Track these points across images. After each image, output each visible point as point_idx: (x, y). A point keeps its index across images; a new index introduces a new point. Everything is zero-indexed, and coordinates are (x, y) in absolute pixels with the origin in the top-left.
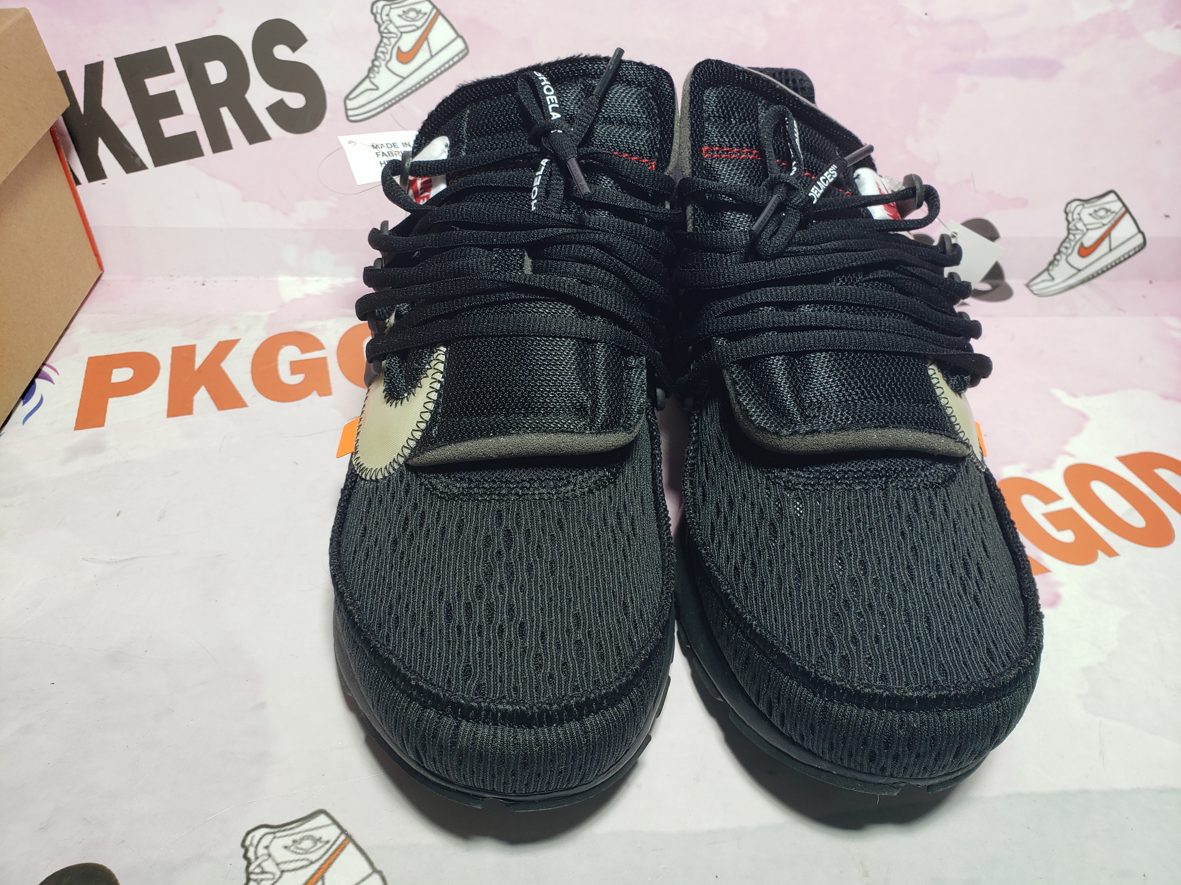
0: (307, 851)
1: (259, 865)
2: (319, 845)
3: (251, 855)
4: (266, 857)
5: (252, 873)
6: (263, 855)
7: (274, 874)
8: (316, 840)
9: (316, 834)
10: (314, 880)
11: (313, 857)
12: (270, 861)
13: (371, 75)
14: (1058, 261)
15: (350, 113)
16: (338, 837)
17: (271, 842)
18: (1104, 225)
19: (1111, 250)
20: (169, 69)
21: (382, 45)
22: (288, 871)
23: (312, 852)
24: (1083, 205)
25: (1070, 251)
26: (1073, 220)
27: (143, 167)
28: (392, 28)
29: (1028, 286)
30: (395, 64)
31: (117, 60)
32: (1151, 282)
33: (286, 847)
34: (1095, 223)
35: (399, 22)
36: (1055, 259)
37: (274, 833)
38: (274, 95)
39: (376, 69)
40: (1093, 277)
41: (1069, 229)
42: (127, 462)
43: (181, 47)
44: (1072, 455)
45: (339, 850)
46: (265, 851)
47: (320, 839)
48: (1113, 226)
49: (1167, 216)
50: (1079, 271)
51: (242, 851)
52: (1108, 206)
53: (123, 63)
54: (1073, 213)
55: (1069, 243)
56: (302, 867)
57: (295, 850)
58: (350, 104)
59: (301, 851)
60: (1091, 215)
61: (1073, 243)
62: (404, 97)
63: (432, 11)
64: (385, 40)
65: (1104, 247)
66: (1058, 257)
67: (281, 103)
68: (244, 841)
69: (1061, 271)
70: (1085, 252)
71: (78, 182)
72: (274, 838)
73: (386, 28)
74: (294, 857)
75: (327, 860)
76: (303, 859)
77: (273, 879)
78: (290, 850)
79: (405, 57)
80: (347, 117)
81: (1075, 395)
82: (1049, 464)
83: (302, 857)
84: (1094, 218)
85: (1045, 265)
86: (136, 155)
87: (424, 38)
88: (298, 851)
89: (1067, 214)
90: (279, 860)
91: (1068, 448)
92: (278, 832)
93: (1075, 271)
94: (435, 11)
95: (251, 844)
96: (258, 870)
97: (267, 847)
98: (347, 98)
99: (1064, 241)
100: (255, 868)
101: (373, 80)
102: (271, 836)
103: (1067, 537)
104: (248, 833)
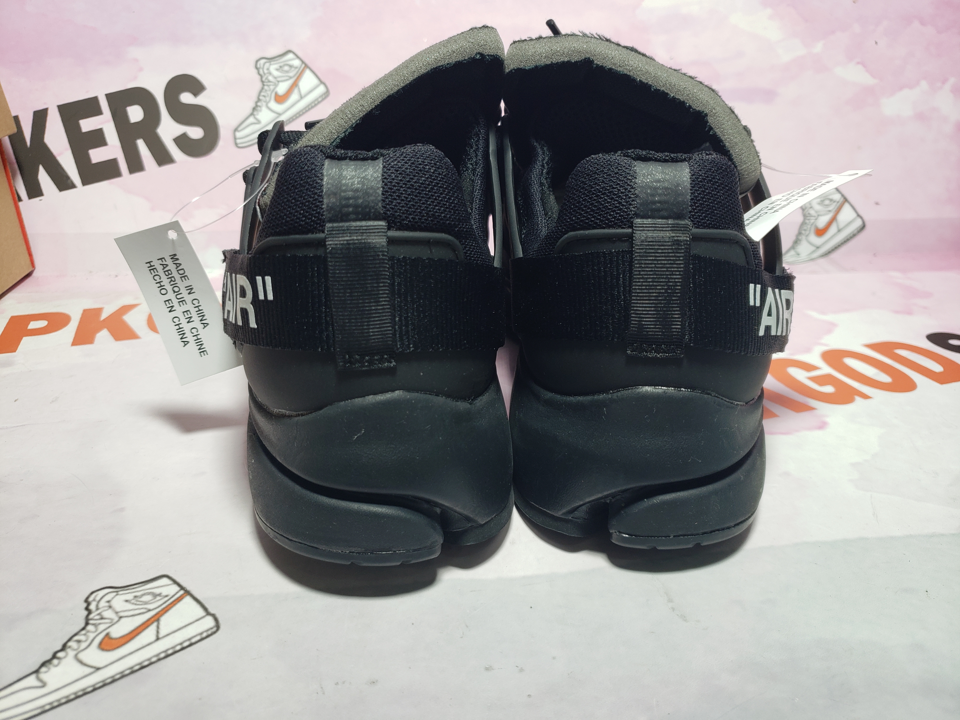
0: (147, 603)
1: (99, 614)
2: (158, 598)
3: (93, 607)
4: (106, 608)
5: (91, 619)
6: (103, 607)
7: (112, 620)
8: (157, 595)
9: (157, 591)
10: (150, 622)
11: (152, 606)
12: (110, 610)
13: (255, 113)
14: (800, 239)
15: (238, 141)
16: (177, 593)
17: (113, 598)
18: (830, 211)
19: (839, 231)
20: (98, 112)
21: (264, 91)
22: (126, 617)
23: (152, 603)
25: (807, 232)
27: (73, 186)
28: (271, 78)
30: (273, 105)
31: (59, 107)
32: (875, 255)
33: (127, 601)
34: (823, 211)
35: (276, 73)
36: (797, 239)
37: (117, 592)
38: (179, 129)
39: (258, 108)
42: (31, 371)
43: (109, 96)
44: (826, 345)
45: (177, 601)
46: (107, 604)
47: (160, 595)
48: (837, 212)
49: (877, 204)
50: (818, 248)
51: (85, 605)
53: (62, 109)
55: (807, 227)
56: (139, 614)
57: (135, 602)
58: (238, 134)
59: (141, 603)
61: (809, 226)
63: (301, 66)
64: (266, 87)
65: (834, 229)
66: (800, 237)
67: (184, 135)
68: (87, 598)
69: (804, 248)
71: (20, 199)
73: (266, 79)
74: (133, 607)
75: (164, 608)
76: (142, 608)
77: (110, 623)
78: (130, 603)
79: (280, 99)
80: (236, 144)
82: (808, 350)
83: (141, 606)
84: (822, 206)
86: (68, 178)
87: (295, 85)
88: (138, 603)
90: (119, 610)
91: (823, 341)
92: (121, 591)
93: (815, 248)
94: (303, 66)
95: (94, 600)
96: (97, 617)
97: (109, 602)
98: (236, 130)
99: (803, 225)
100: (94, 616)
101: (256, 116)
102: (115, 594)
103: (829, 389)
104: (92, 593)
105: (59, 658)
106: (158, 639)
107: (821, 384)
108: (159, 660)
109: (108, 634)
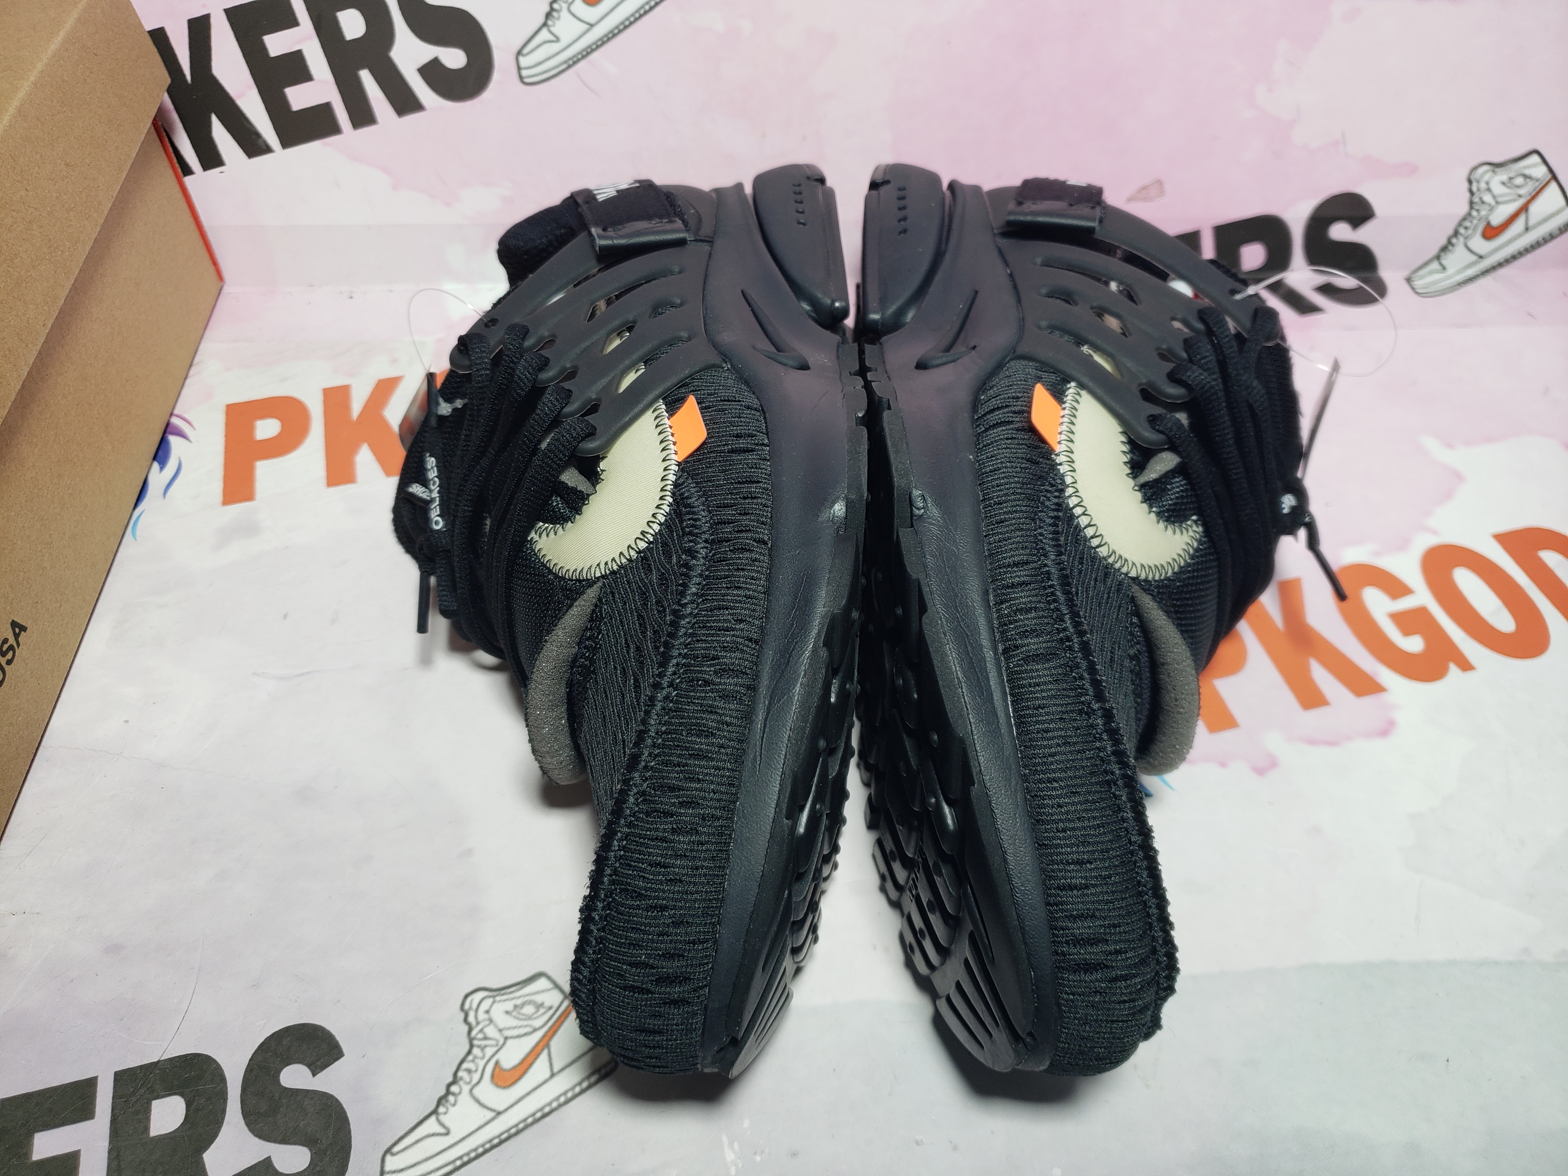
0: (529, 1018)
1: (481, 1031)
2: (542, 1011)
3: (471, 1019)
4: (487, 1023)
5: (474, 1038)
6: (483, 1020)
7: (497, 1041)
8: (539, 1006)
9: (539, 999)
10: (539, 1048)
11: (537, 1023)
12: (492, 1026)
13: (550, 22)
14: (1453, 245)
15: (524, 73)
16: (561, 1003)
17: (491, 1006)
18: (1520, 196)
19: (1527, 229)
20: (292, 22)
22: (512, 1037)
23: (536, 1018)
24: (1493, 171)
25: (1470, 232)
26: (1479, 190)
27: (268, 150)
29: (1409, 280)
30: (580, 7)
31: (227, 11)
33: (507, 1012)
34: (1507, 194)
36: (1449, 242)
37: (494, 997)
38: (427, 52)
39: (555, 14)
40: (1500, 265)
41: (1471, 203)
44: (1435, 532)
45: (563, 1017)
46: (486, 1016)
47: (542, 1005)
48: (1533, 198)
50: (1482, 257)
51: (462, 1015)
52: (1527, 172)
53: (233, 15)
54: (1478, 182)
55: (1471, 222)
56: (525, 1034)
57: (517, 1015)
58: (524, 61)
59: (524, 1017)
60: (1503, 183)
61: (1476, 222)
62: (593, 50)
65: (1518, 226)
66: (1454, 241)
67: (435, 63)
68: (463, 1004)
69: (1458, 259)
70: (1491, 232)
72: (494, 1002)
74: (515, 1023)
75: (551, 1027)
76: (526, 1026)
77: (497, 1045)
78: (511, 1015)
80: (521, 78)
81: (1450, 446)
82: (1403, 545)
83: (525, 1023)
84: (1508, 187)
85: (1434, 251)
86: (258, 135)
89: (1470, 182)
90: (501, 1026)
91: (1431, 522)
92: (497, 995)
93: (1474, 258)
95: (470, 1008)
96: (480, 1036)
97: (487, 1012)
98: (519, 53)
99: (1464, 219)
100: (477, 1034)
101: (552, 29)
102: (491, 1000)
103: (1414, 644)
104: (467, 996)
105: (454, 1094)
106: (553, 1075)
107: (1407, 632)
108: (560, 1106)
109: (497, 1063)
